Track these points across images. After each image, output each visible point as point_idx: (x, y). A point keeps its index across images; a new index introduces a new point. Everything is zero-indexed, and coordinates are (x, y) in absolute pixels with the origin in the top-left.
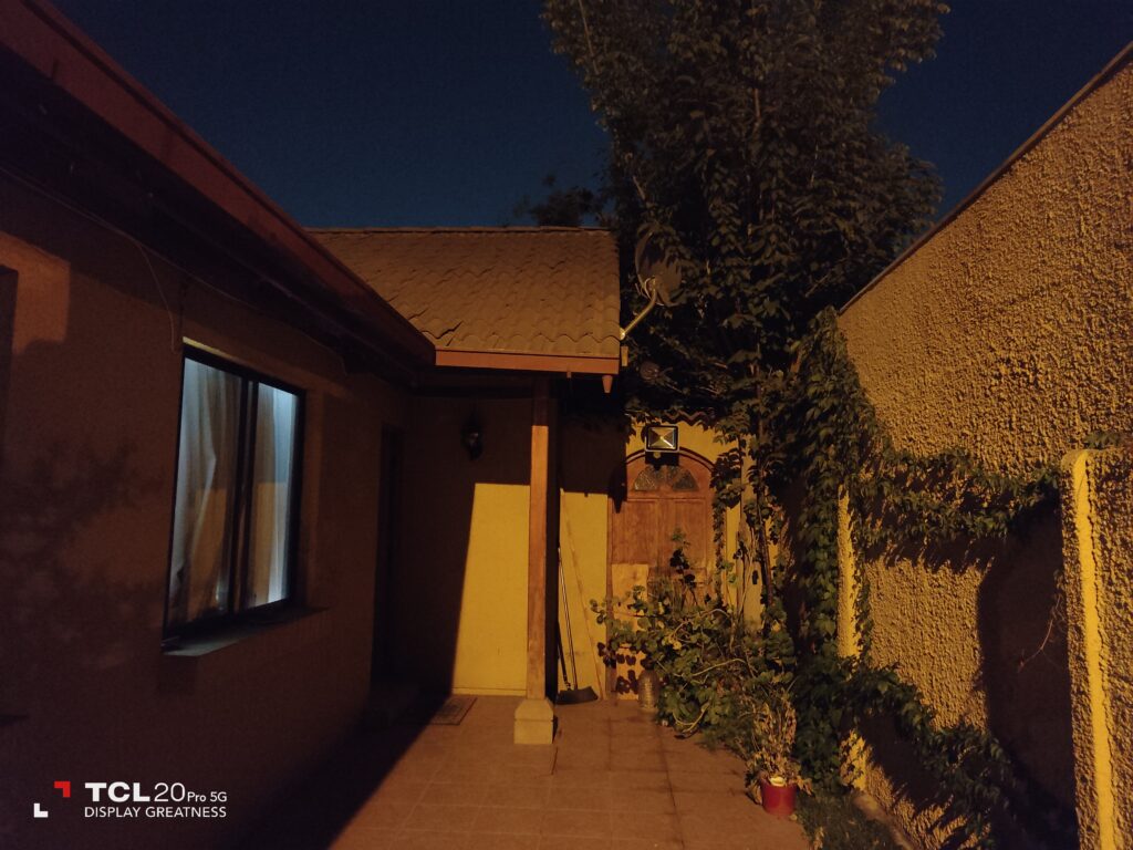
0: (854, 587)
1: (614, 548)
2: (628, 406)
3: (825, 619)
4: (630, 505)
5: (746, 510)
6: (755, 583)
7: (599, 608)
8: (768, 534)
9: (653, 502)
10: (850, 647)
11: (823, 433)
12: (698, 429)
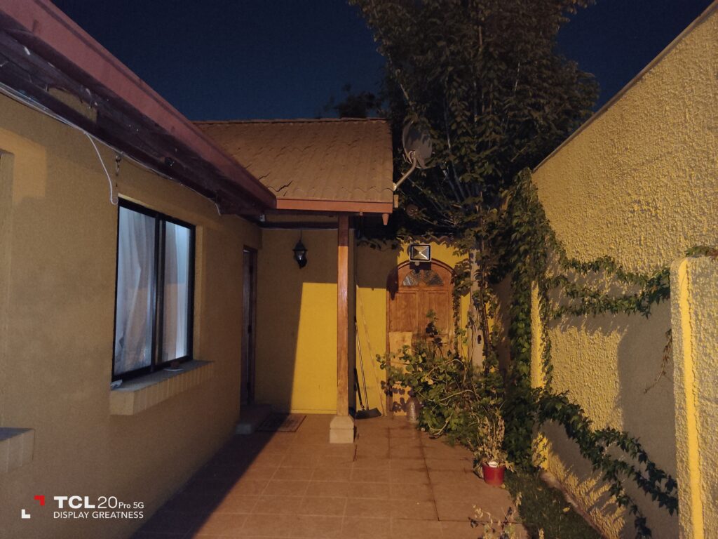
0: (541, 345)
1: (390, 322)
2: (399, 233)
3: (523, 365)
4: (401, 295)
5: (473, 297)
6: (479, 342)
7: (381, 360)
8: (488, 312)
9: (414, 293)
10: (538, 380)
11: (522, 249)
12: (443, 247)
